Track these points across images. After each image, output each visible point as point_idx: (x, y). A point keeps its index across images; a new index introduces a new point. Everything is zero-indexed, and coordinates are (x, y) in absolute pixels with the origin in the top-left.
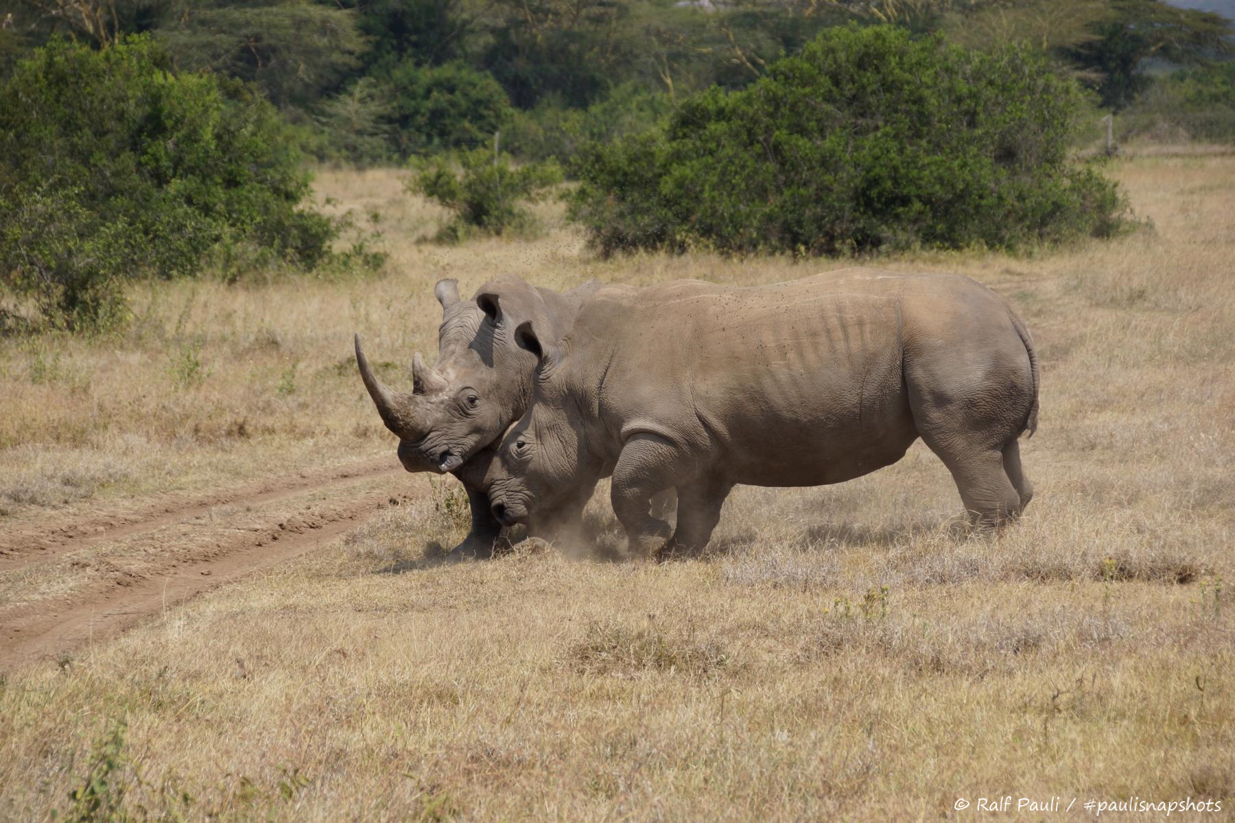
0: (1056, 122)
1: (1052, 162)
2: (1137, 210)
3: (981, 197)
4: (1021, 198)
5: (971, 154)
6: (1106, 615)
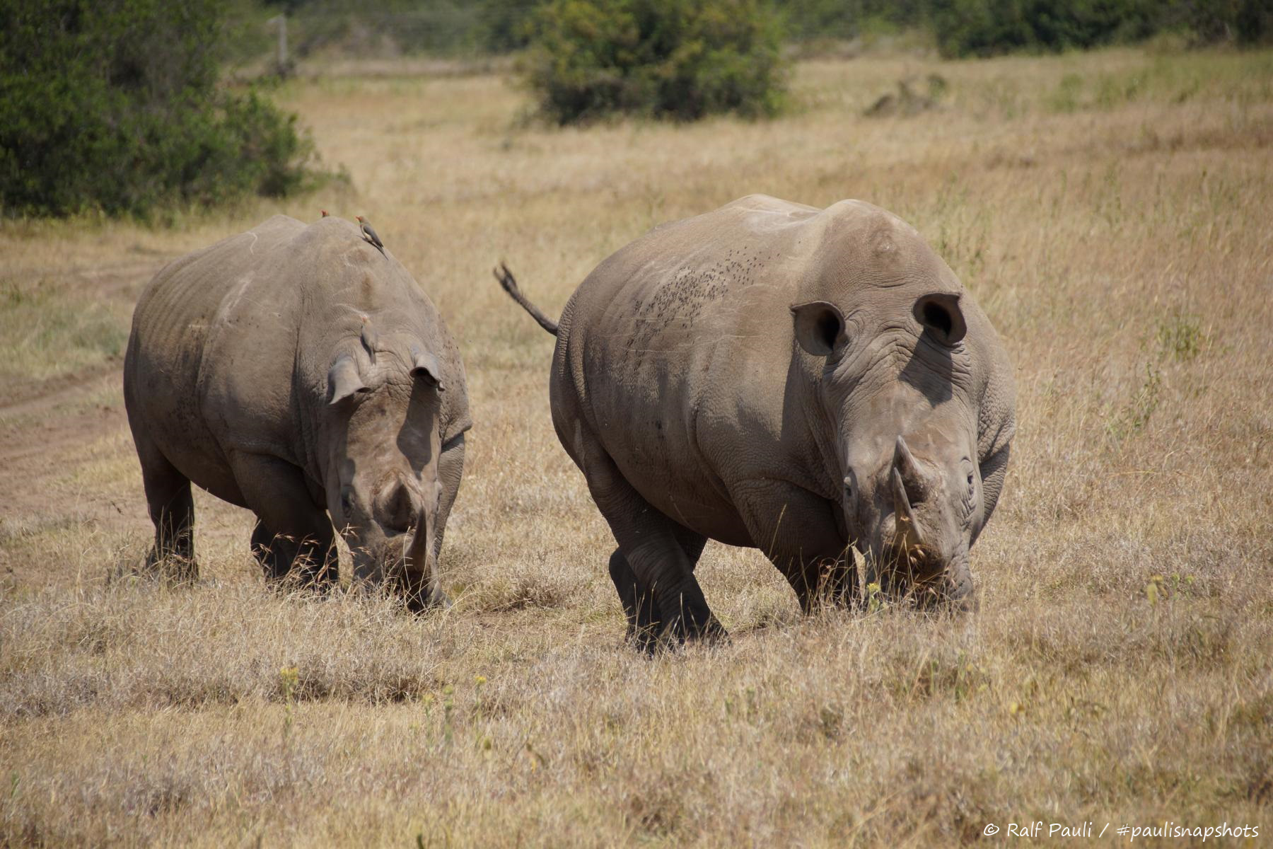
0: (199, 24)
1: (197, 85)
2: (326, 156)
3: (92, 137)
4: (153, 138)
5: (74, 72)
6: (286, 751)
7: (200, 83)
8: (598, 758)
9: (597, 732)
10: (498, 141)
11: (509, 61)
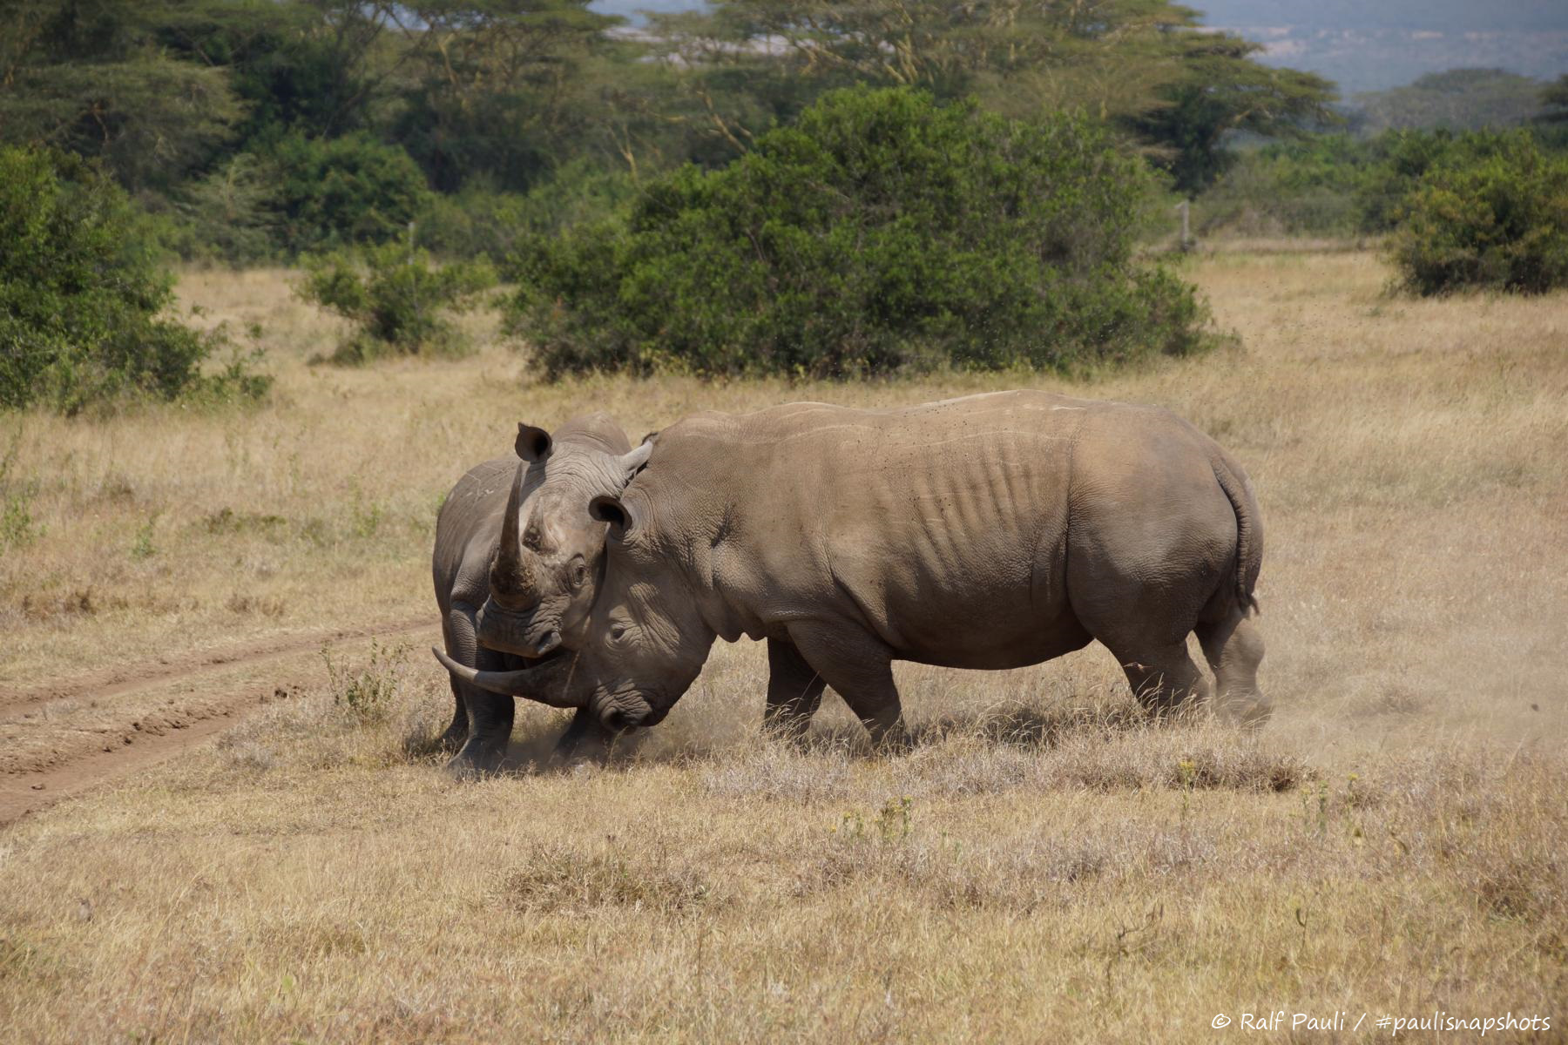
0: (1118, 210)
1: (1114, 260)
2: (1221, 321)
3: (1025, 304)
4: (1076, 306)
5: (1012, 250)
6: (1184, 832)
7: (1116, 258)
8: (1453, 847)
9: (1453, 824)
10: (1367, 309)
11: (1380, 240)
